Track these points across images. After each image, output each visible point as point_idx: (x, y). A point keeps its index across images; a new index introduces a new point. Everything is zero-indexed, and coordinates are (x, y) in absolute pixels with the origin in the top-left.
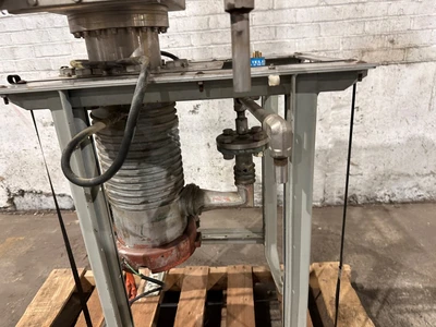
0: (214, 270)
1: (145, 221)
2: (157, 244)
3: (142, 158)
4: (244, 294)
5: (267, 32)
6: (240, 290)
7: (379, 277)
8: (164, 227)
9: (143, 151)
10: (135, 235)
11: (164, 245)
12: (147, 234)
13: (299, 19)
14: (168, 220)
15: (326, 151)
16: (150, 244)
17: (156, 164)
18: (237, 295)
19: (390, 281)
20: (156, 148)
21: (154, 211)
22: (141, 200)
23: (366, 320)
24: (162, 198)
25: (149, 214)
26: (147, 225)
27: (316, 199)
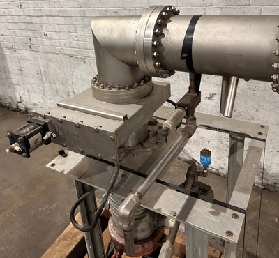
24: (136, 216)
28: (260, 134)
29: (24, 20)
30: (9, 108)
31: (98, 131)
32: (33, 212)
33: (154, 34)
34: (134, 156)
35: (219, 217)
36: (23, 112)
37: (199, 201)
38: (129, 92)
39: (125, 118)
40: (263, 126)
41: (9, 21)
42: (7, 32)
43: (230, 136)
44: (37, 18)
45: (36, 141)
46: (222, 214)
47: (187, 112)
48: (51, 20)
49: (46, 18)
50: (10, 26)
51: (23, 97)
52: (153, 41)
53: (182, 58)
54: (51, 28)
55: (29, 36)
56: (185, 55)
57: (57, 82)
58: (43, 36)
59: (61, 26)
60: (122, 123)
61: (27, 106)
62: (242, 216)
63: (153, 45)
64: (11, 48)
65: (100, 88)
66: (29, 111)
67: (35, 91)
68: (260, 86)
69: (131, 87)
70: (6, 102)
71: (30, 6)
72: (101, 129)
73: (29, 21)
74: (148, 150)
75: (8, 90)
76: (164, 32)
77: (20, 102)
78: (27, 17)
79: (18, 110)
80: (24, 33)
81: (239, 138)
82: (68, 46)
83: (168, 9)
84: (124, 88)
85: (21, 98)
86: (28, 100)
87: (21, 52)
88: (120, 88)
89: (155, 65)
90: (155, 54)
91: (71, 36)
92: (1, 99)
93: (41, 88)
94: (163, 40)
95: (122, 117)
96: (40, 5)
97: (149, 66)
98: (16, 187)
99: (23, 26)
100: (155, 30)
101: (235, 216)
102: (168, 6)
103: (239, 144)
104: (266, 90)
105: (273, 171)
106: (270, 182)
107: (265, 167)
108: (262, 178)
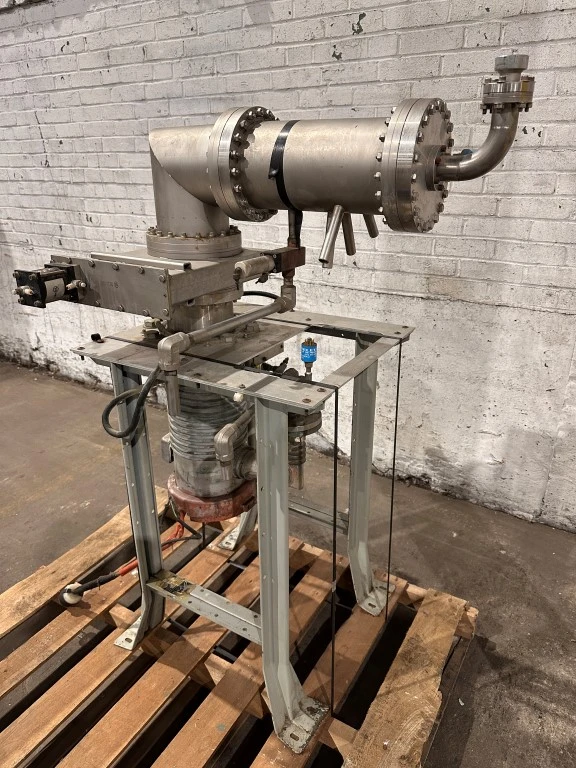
0: (308, 548)
1: (191, 469)
2: (201, 494)
3: (191, 413)
4: (319, 587)
5: (482, 247)
6: (319, 582)
7: (529, 647)
8: (208, 480)
9: (193, 407)
10: (183, 480)
11: (207, 498)
12: (192, 483)
13: (534, 235)
14: (212, 475)
15: (552, 440)
16: (194, 493)
17: (205, 422)
18: (311, 585)
19: (539, 659)
20: (205, 408)
21: (199, 463)
22: (189, 450)
23: (435, 676)
24: (208, 453)
25: (194, 465)
26: (192, 474)
27: (527, 508)
29: (51, 191)
30: (15, 361)
31: (143, 271)
32: (49, 510)
33: (233, 140)
36: (41, 369)
41: (22, 192)
42: (17, 213)
44: (75, 187)
45: (56, 289)
46: (305, 388)
47: (276, 263)
48: (100, 190)
49: (92, 186)
50: (25, 201)
51: (42, 339)
53: (270, 177)
54: (100, 206)
55: (59, 221)
56: (274, 172)
58: (85, 222)
59: (118, 202)
60: (182, 271)
61: (50, 357)
63: (231, 157)
64: (24, 244)
66: (52, 366)
67: (64, 328)
68: (445, 312)
70: (9, 349)
71: (64, 163)
72: (150, 267)
73: (61, 192)
75: (15, 326)
76: (250, 139)
77: (36, 349)
78: (57, 185)
79: (31, 365)
80: (50, 215)
82: (128, 239)
83: (259, 110)
85: (39, 341)
86: (52, 345)
87: (42, 252)
89: (234, 191)
90: (234, 170)
91: (134, 220)
92: (2, 345)
93: (77, 322)
94: (246, 152)
95: (182, 265)
96: (81, 162)
98: (22, 477)
99: (49, 201)
102: (260, 108)
104: (453, 320)
105: (460, 460)
106: (455, 482)
107: (446, 455)
108: (443, 474)
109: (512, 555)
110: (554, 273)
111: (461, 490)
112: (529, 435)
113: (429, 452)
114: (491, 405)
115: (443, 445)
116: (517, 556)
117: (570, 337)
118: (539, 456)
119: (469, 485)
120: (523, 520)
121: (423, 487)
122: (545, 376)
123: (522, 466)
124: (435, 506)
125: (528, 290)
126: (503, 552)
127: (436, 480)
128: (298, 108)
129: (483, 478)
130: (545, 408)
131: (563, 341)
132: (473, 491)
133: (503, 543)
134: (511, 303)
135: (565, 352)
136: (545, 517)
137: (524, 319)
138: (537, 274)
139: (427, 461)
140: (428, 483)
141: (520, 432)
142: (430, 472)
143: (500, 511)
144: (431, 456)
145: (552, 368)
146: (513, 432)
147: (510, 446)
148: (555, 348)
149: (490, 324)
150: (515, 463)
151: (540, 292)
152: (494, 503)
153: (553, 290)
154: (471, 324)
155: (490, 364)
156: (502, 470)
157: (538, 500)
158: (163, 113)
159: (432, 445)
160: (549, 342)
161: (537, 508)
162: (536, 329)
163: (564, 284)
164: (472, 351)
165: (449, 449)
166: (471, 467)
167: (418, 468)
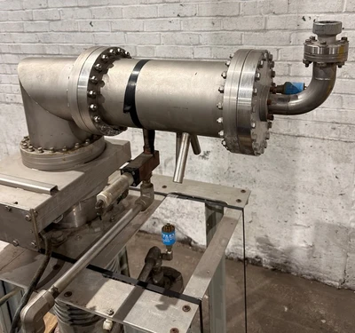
15: (347, 230)
27: (333, 278)
28: (239, 201)
31: (11, 209)
33: (90, 81)
34: (76, 239)
35: (166, 312)
37: (146, 293)
38: (67, 156)
39: (54, 190)
40: (243, 191)
43: (206, 205)
46: (172, 306)
47: (135, 179)
52: (89, 90)
53: (125, 111)
56: (128, 108)
57: (7, 141)
59: (13, 67)
60: (49, 197)
62: (194, 307)
63: (89, 96)
65: (29, 151)
69: (70, 149)
72: (16, 206)
74: (96, 230)
76: (104, 79)
81: (217, 207)
83: (111, 51)
84: (60, 150)
88: (54, 151)
89: (93, 121)
90: (92, 106)
94: (102, 89)
95: (49, 190)
97: (87, 121)
100: (91, 76)
101: (187, 309)
102: (112, 48)
103: (218, 215)
105: (282, 246)
106: (279, 261)
107: (272, 242)
108: (270, 256)
109: (331, 323)
110: (335, 114)
111: (285, 266)
112: (331, 226)
113: (259, 240)
114: (301, 206)
115: (269, 235)
116: (335, 323)
117: (352, 157)
118: (339, 241)
119: (290, 263)
120: (332, 287)
121: (257, 265)
122: (337, 185)
123: (327, 248)
124: (267, 282)
125: (318, 125)
126: (324, 321)
127: (266, 260)
128: (141, 3)
129: (300, 258)
130: (340, 207)
131: (347, 160)
132: (294, 267)
133: (322, 312)
134: (306, 134)
135: (350, 168)
136: (348, 284)
137: (317, 145)
138: (323, 114)
139: (258, 247)
140: (260, 262)
141: (324, 224)
142: (261, 255)
143: (315, 280)
144: (260, 243)
145: (341, 179)
146: (318, 225)
147: (317, 234)
148: (342, 165)
149: (293, 149)
150: (322, 246)
151: (327, 127)
152: (310, 275)
153: (336, 125)
154: (279, 149)
155: (296, 177)
156: (313, 251)
157: (341, 271)
158: (43, 6)
159: (261, 235)
160: (337, 161)
161: (341, 277)
162: (327, 152)
163: (343, 121)
164: (282, 167)
165: (273, 238)
166: (290, 250)
167: (252, 252)
